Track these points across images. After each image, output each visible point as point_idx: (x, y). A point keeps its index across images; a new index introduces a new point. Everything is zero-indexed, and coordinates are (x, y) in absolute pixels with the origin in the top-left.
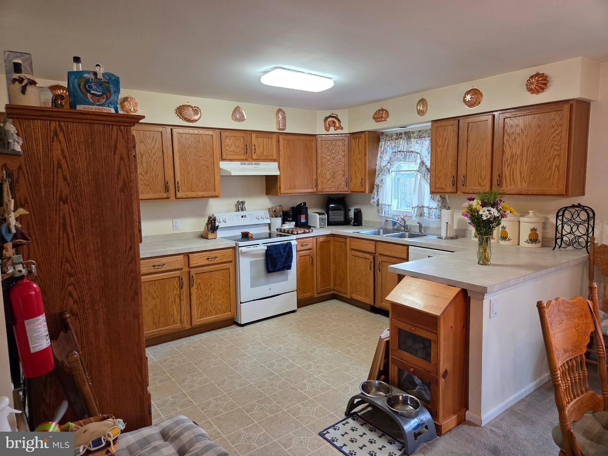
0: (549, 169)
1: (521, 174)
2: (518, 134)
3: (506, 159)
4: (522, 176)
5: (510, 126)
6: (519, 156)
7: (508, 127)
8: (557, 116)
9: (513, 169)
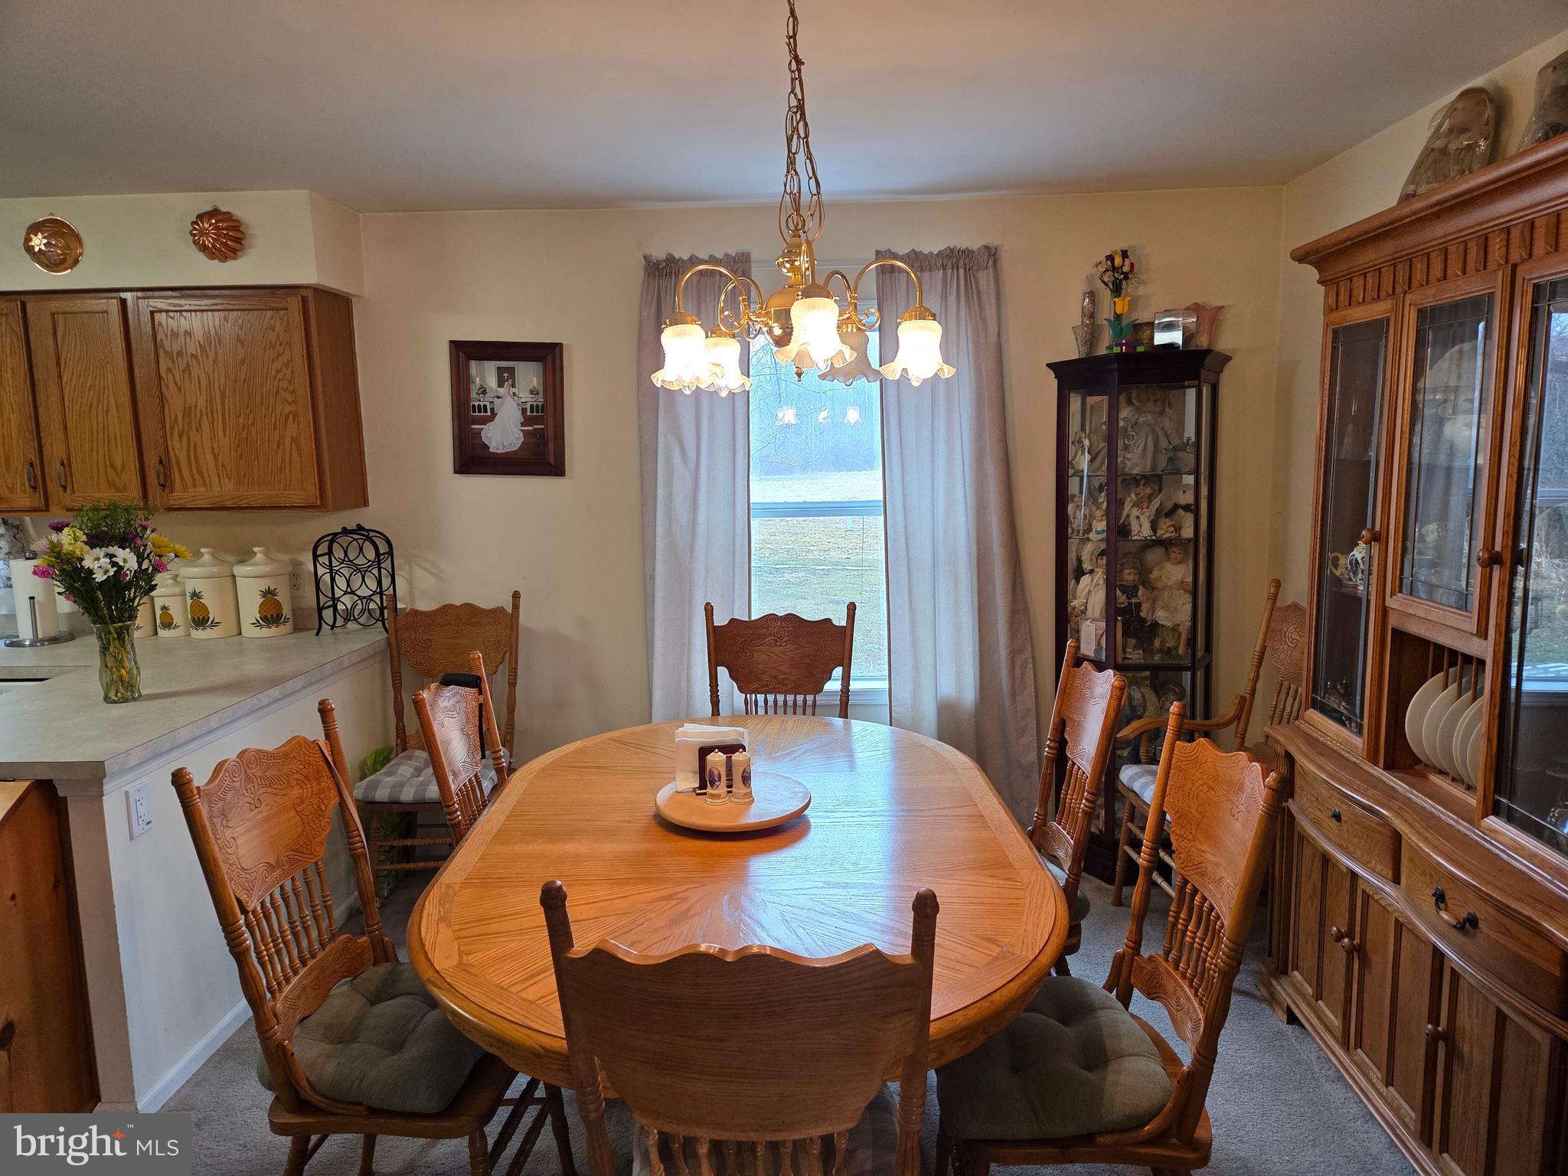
0: (278, 447)
1: (215, 457)
2: (193, 355)
3: (173, 418)
4: (220, 464)
5: (169, 334)
6: (204, 413)
7: (167, 336)
8: (278, 323)
9: (195, 444)
